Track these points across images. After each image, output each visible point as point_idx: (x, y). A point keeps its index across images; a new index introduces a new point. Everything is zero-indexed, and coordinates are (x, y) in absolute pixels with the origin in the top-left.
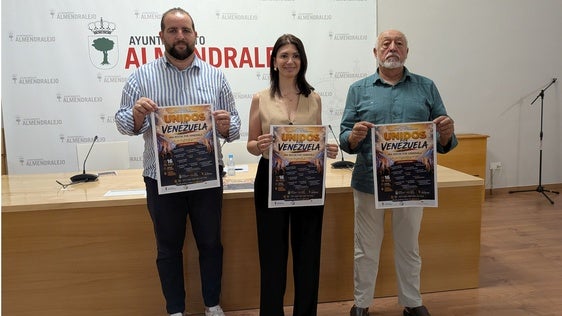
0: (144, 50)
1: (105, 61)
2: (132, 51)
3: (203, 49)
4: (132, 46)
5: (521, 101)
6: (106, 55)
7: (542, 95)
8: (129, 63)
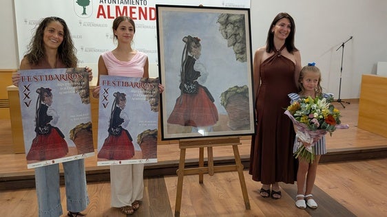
0: (108, 7)
1: (84, 13)
2: (101, 7)
3: (146, 8)
4: (101, 4)
5: (332, 49)
6: (85, 9)
7: (343, 45)
8: (99, 15)
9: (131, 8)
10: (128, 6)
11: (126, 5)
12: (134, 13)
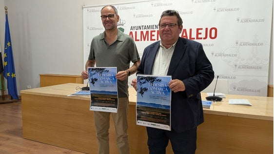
0: (136, 32)
2: (131, 33)
9: (151, 32)
10: (150, 30)
11: (148, 30)
12: (154, 35)
